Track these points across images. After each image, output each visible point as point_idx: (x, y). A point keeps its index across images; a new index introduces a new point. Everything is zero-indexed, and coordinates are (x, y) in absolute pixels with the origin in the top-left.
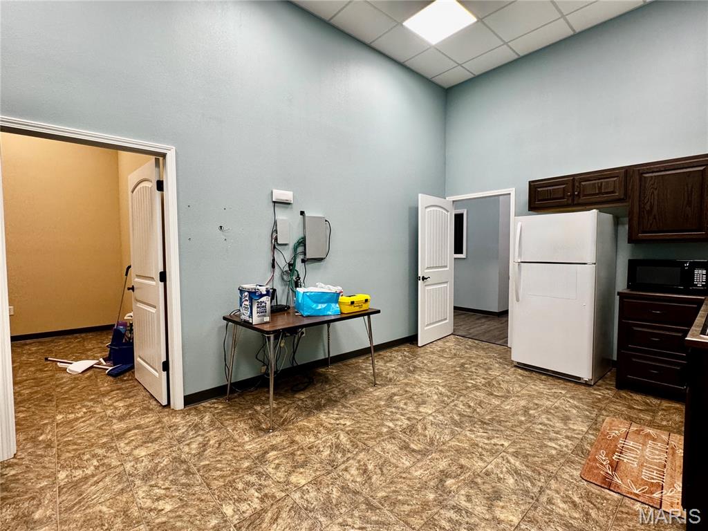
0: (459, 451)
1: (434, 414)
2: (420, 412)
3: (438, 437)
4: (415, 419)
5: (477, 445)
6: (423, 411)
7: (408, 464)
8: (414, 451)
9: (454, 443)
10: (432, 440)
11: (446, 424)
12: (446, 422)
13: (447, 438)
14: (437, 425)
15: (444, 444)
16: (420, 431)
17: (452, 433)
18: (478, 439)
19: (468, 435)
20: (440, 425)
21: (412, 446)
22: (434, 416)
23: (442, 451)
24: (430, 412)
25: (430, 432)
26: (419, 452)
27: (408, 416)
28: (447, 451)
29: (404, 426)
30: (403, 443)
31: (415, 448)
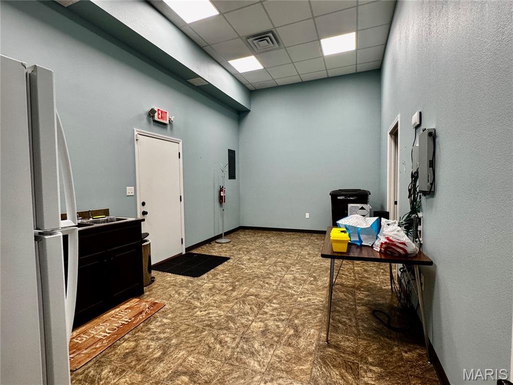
0: (228, 301)
1: (250, 322)
2: (261, 321)
3: (241, 306)
4: (261, 314)
5: (217, 307)
6: (260, 323)
7: (251, 290)
8: (252, 295)
9: (230, 305)
10: (244, 303)
11: (238, 316)
12: (239, 318)
13: (235, 307)
14: (244, 314)
15: (237, 303)
16: (253, 306)
17: (233, 311)
18: (216, 311)
19: (222, 312)
20: (242, 314)
21: (254, 297)
22: (249, 320)
23: (237, 299)
24: (254, 324)
25: (247, 308)
26: (249, 296)
27: (268, 315)
28: (234, 300)
29: (265, 307)
30: (259, 297)
31: (251, 297)
